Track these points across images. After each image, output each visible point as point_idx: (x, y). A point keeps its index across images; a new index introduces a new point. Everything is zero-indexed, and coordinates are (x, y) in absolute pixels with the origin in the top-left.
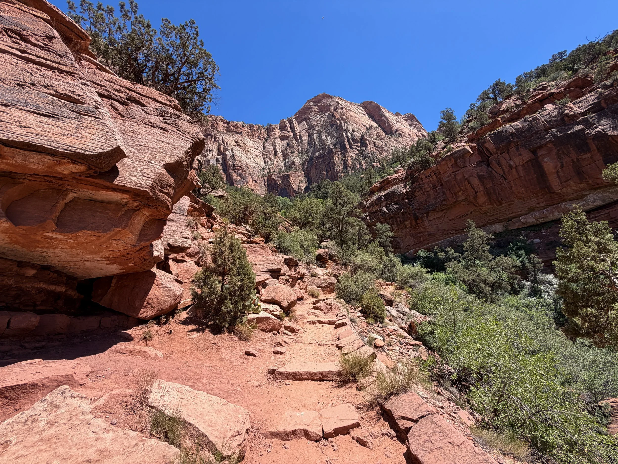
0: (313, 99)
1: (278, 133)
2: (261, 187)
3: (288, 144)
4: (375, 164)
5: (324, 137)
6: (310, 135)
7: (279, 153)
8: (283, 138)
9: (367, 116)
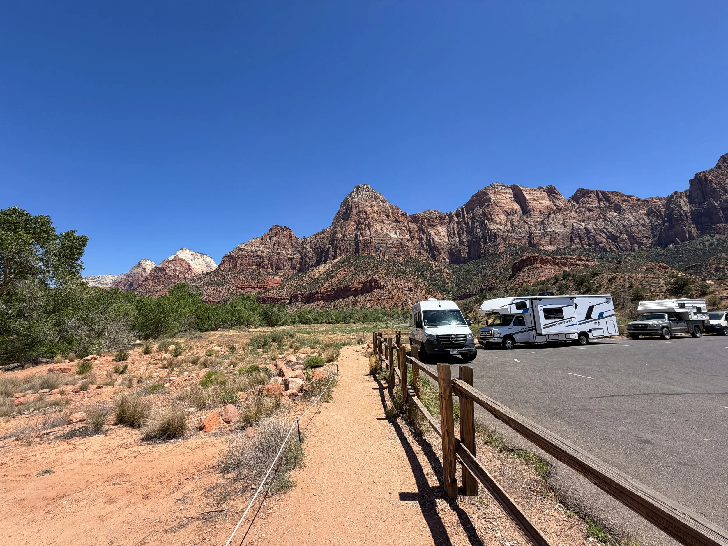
0: (476, 194)
1: (456, 220)
2: (447, 255)
3: (461, 228)
4: (496, 252)
5: (478, 230)
6: (473, 222)
7: (456, 233)
8: (458, 223)
9: (513, 199)
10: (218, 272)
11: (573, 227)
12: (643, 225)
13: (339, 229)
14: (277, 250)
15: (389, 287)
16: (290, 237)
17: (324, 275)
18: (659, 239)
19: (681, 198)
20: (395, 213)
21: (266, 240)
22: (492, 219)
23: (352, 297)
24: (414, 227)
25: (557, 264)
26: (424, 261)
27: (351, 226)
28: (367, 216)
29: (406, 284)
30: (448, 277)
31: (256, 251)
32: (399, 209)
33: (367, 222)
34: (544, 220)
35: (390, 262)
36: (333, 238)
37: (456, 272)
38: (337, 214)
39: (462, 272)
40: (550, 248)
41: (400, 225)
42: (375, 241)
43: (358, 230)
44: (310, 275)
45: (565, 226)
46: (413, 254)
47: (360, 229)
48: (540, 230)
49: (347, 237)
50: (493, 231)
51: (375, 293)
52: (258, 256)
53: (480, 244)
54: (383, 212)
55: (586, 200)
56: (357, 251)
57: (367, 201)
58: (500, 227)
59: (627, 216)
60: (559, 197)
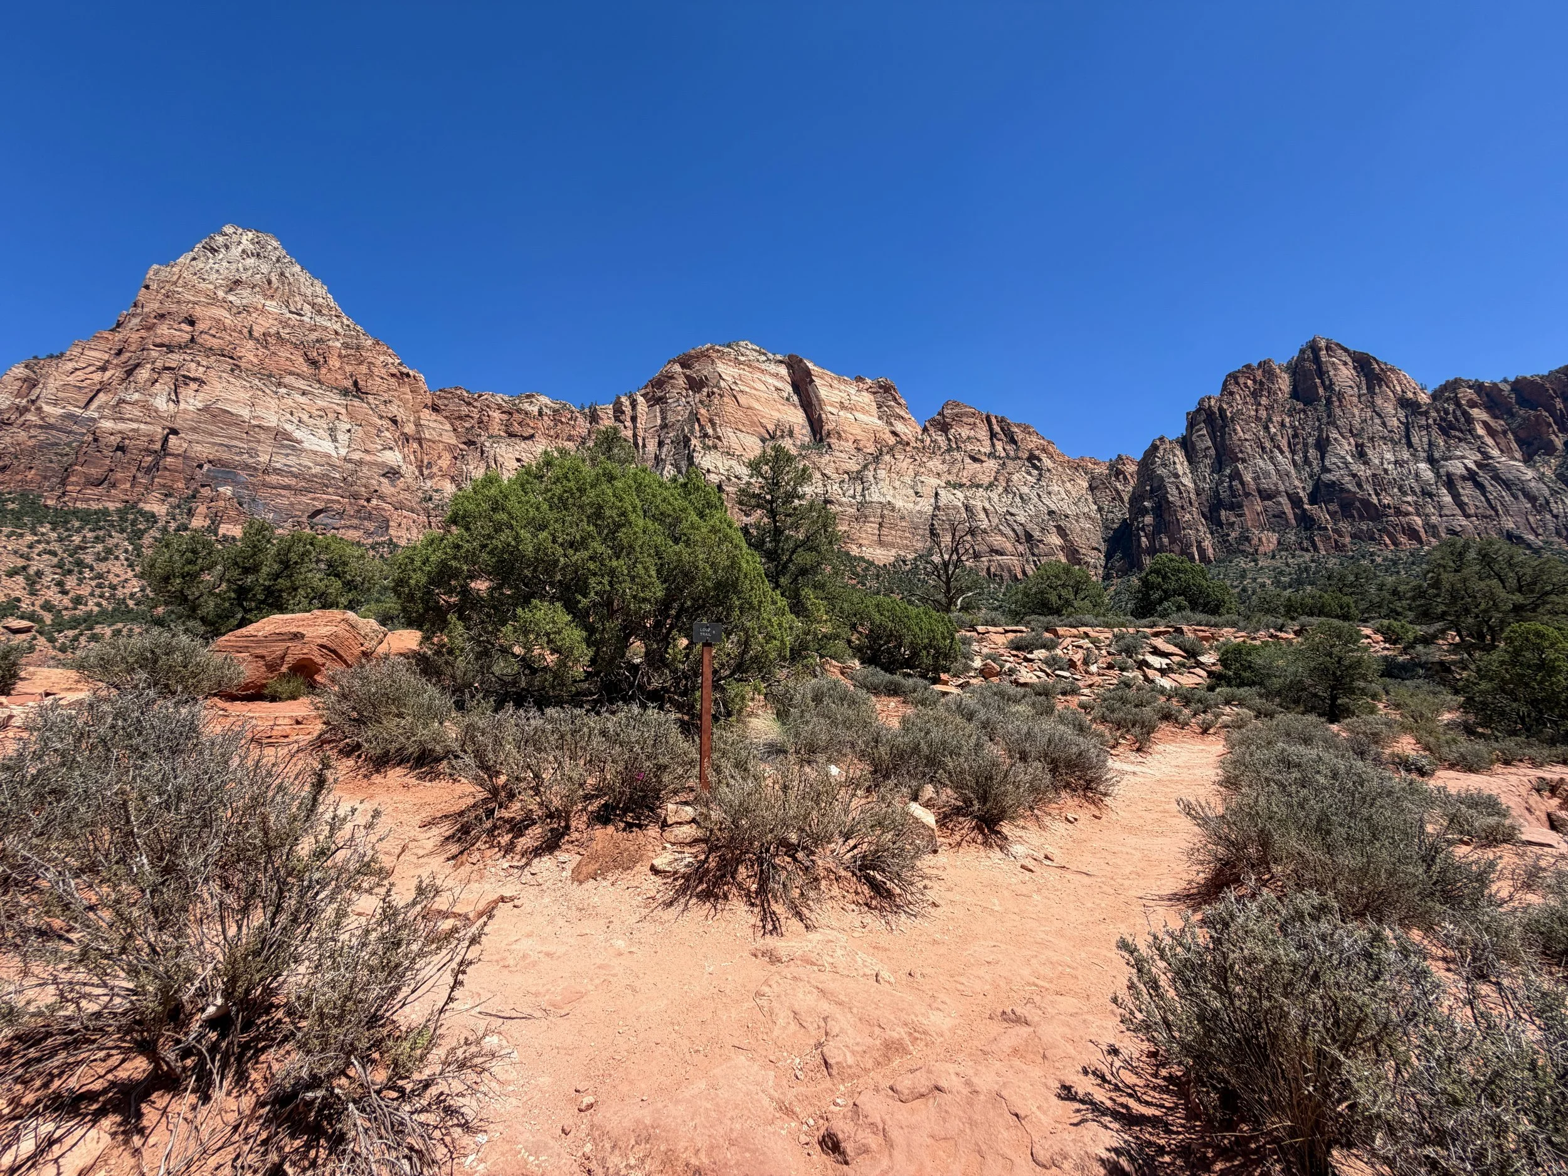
6: (659, 444)
9: (788, 395)
11: (936, 499)
19: (1174, 454)
20: (360, 360)
22: (717, 438)
28: (190, 338)
34: (865, 467)
40: (878, 555)
41: (368, 409)
42: (193, 447)
45: (918, 495)
48: (854, 497)
50: (714, 478)
54: (299, 343)
55: (965, 432)
59: (1055, 488)
60: (902, 413)
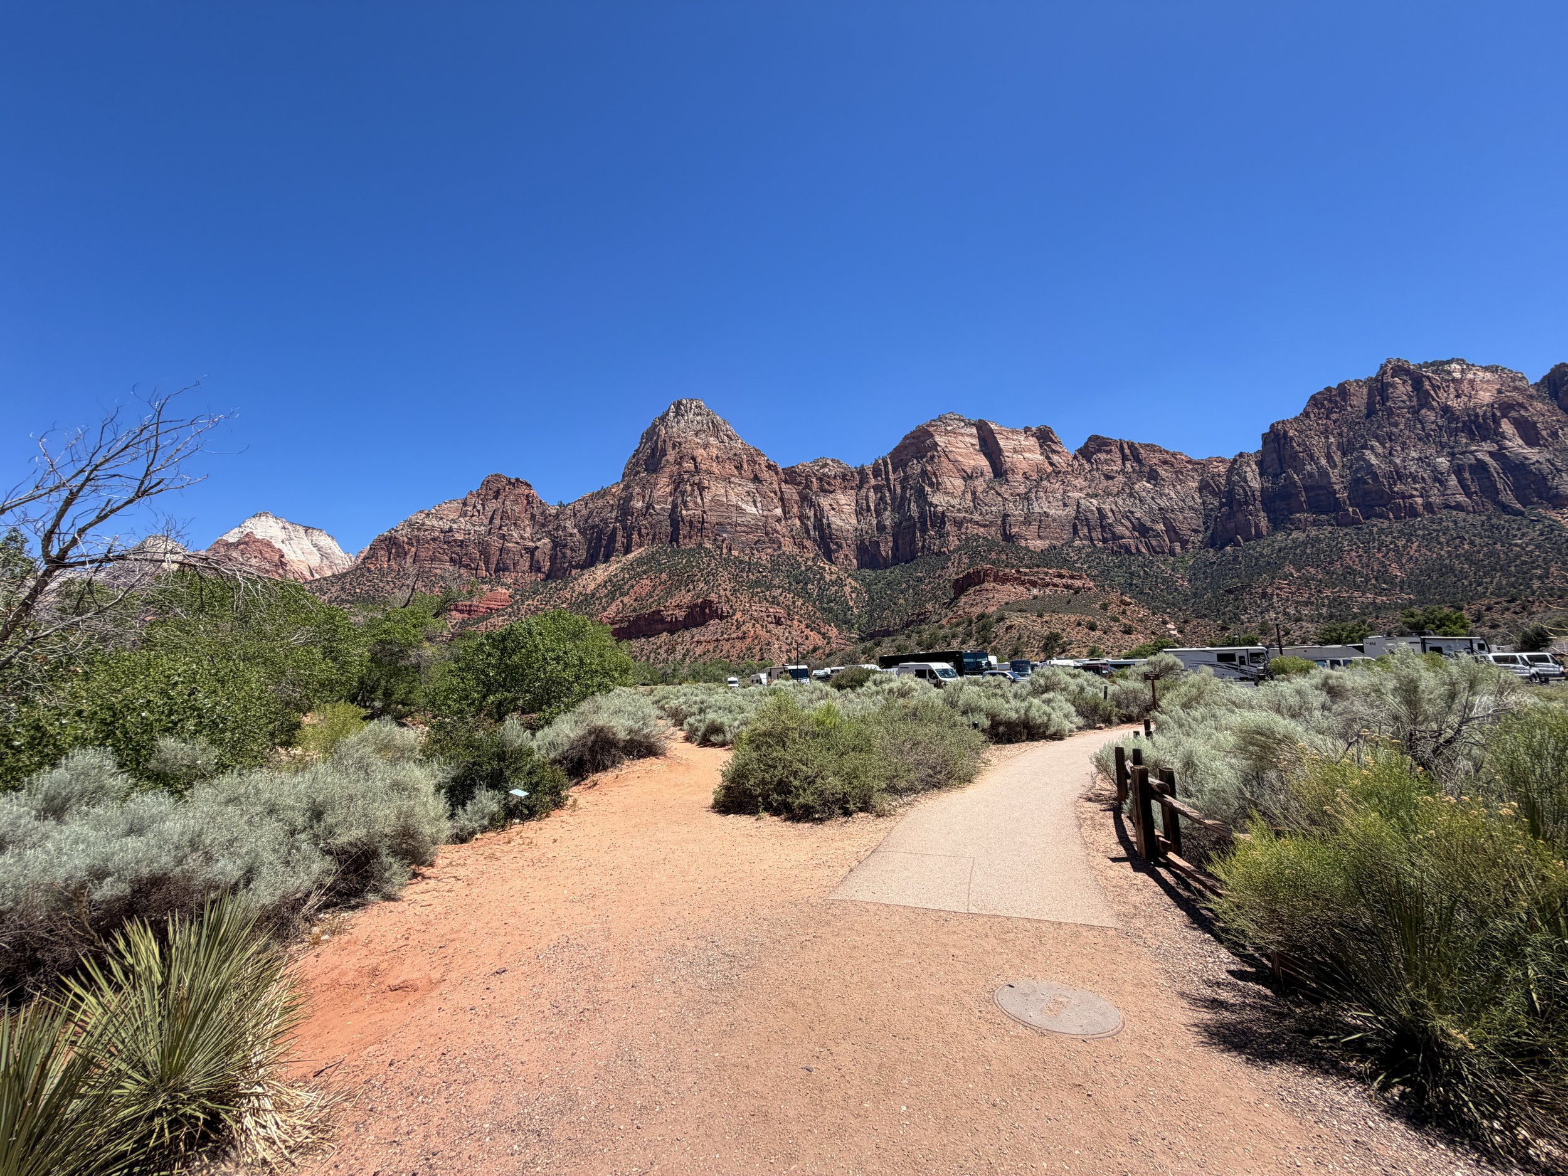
2: (854, 551)
3: (881, 499)
4: (942, 550)
9: (978, 447)
10: (363, 575)
11: (1078, 506)
12: (1191, 508)
13: (637, 490)
14: (500, 528)
15: (738, 615)
16: (528, 503)
17: (605, 586)
18: (1212, 534)
19: (1249, 465)
20: (755, 462)
21: (475, 507)
22: (939, 484)
23: (665, 634)
24: (791, 492)
25: (1023, 583)
26: (810, 563)
27: (663, 486)
28: (696, 467)
29: (771, 610)
30: (854, 595)
31: (451, 530)
32: (763, 455)
33: (697, 479)
34: (1030, 490)
35: (741, 562)
36: (625, 509)
37: (868, 586)
38: (634, 456)
39: (880, 585)
40: (1037, 544)
41: (764, 488)
42: (711, 518)
43: (677, 494)
44: (577, 587)
45: (1065, 505)
46: (789, 548)
47: (683, 493)
48: (1022, 510)
49: (653, 508)
50: (940, 509)
51: (710, 628)
52: (455, 541)
53: (915, 533)
54: (729, 459)
55: (1102, 456)
56: (674, 537)
57: (696, 435)
58: (953, 502)
59: (1167, 491)
60: (1058, 449)
